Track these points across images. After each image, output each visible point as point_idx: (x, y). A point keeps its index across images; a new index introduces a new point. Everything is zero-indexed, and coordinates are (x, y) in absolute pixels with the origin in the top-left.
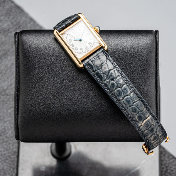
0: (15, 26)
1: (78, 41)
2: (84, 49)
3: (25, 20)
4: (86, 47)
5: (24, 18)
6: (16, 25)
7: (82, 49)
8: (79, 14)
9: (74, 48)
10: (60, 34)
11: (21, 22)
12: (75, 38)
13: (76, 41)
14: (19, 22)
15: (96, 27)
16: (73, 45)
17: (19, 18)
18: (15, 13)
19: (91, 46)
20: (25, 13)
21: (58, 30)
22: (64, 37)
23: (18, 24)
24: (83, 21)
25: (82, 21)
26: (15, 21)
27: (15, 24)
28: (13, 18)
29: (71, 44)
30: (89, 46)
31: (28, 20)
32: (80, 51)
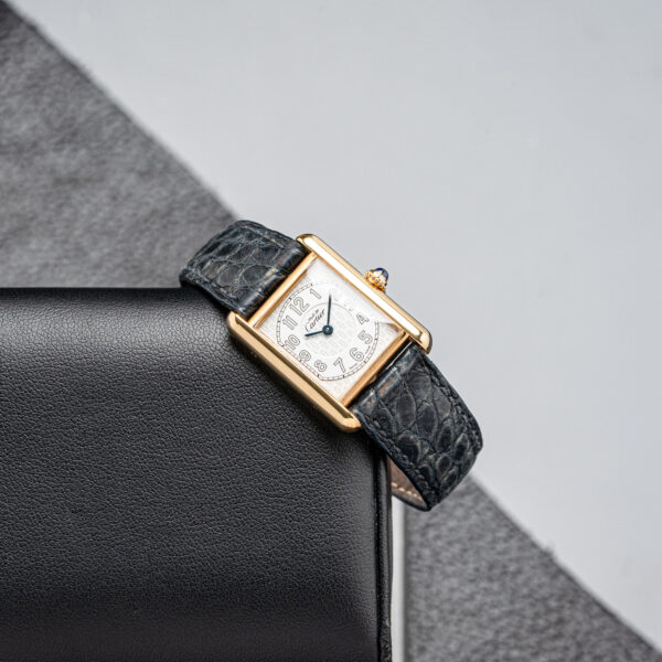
0: (58, 130)
1: (321, 338)
2: (349, 362)
3: (95, 113)
4: (354, 353)
5: (89, 106)
6: (62, 127)
7: (339, 362)
8: (303, 237)
9: (311, 363)
10: (251, 324)
11: (81, 119)
12: (309, 328)
13: (312, 339)
14: (73, 119)
15: (373, 271)
16: (305, 355)
17: (72, 106)
18: (57, 87)
19: (371, 345)
20: (94, 87)
21: (241, 315)
22: (268, 333)
23: (70, 126)
24: (322, 259)
25: (318, 261)
26: (59, 115)
27: (57, 124)
28: (51, 105)
29: (297, 351)
30: (362, 347)
31: (105, 113)
32: (337, 372)
